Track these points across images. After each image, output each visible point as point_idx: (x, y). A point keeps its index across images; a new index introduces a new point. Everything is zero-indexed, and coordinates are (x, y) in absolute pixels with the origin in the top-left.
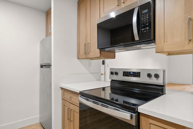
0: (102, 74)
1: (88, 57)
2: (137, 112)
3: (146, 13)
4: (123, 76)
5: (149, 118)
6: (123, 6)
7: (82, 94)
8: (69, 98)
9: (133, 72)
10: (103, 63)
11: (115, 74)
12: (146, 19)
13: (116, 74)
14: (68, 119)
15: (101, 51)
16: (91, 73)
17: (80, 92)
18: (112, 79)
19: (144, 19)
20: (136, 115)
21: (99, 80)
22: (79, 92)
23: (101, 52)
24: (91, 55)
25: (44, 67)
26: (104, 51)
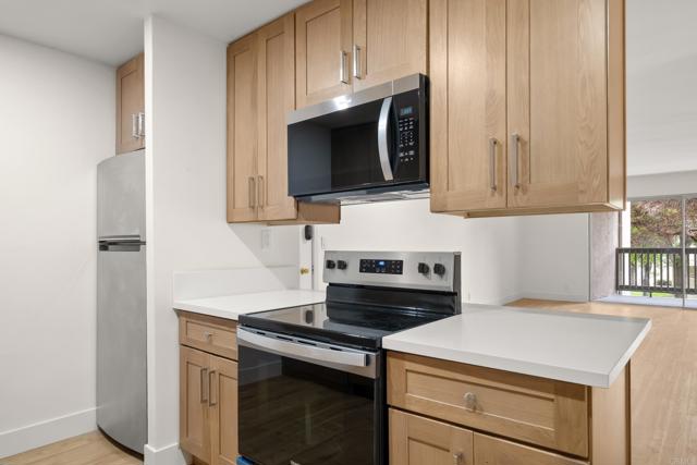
0: (303, 271)
1: (260, 219)
2: (381, 348)
3: (408, 116)
4: (361, 271)
5: (404, 359)
6: (358, 86)
7: (247, 322)
8: (204, 339)
9: (385, 261)
10: (308, 235)
11: (339, 268)
12: (409, 129)
13: (343, 266)
14: (203, 401)
15: (298, 203)
16: (268, 267)
17: (240, 317)
18: (332, 282)
19: (404, 130)
20: (377, 356)
21: (294, 286)
22: (237, 319)
23: (301, 205)
24: (270, 212)
25: (110, 247)
26: (309, 202)
